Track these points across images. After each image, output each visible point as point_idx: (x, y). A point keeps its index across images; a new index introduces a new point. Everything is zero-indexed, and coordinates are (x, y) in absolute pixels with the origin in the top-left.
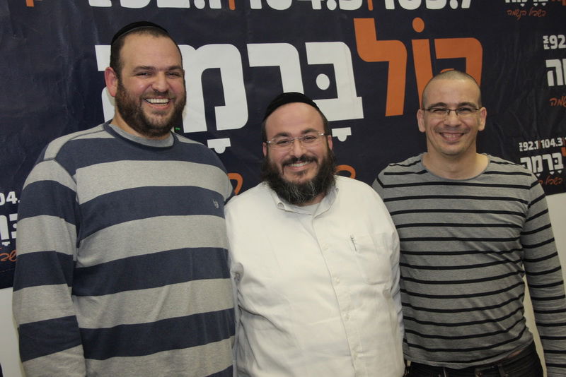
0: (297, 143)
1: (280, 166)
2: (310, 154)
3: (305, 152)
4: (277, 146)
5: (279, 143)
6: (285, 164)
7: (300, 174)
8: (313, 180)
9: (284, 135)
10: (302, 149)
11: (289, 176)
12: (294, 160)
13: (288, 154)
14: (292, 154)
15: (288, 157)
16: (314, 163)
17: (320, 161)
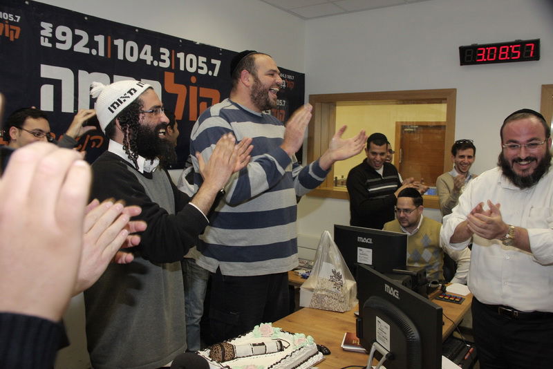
0: (523, 149)
1: (510, 162)
2: (532, 156)
3: (528, 155)
4: (509, 149)
5: (511, 146)
6: (514, 161)
7: (524, 170)
8: (532, 174)
9: (515, 142)
10: (526, 153)
11: (516, 170)
12: (520, 160)
13: (517, 155)
14: (519, 156)
15: (516, 157)
16: (535, 162)
17: (539, 160)
